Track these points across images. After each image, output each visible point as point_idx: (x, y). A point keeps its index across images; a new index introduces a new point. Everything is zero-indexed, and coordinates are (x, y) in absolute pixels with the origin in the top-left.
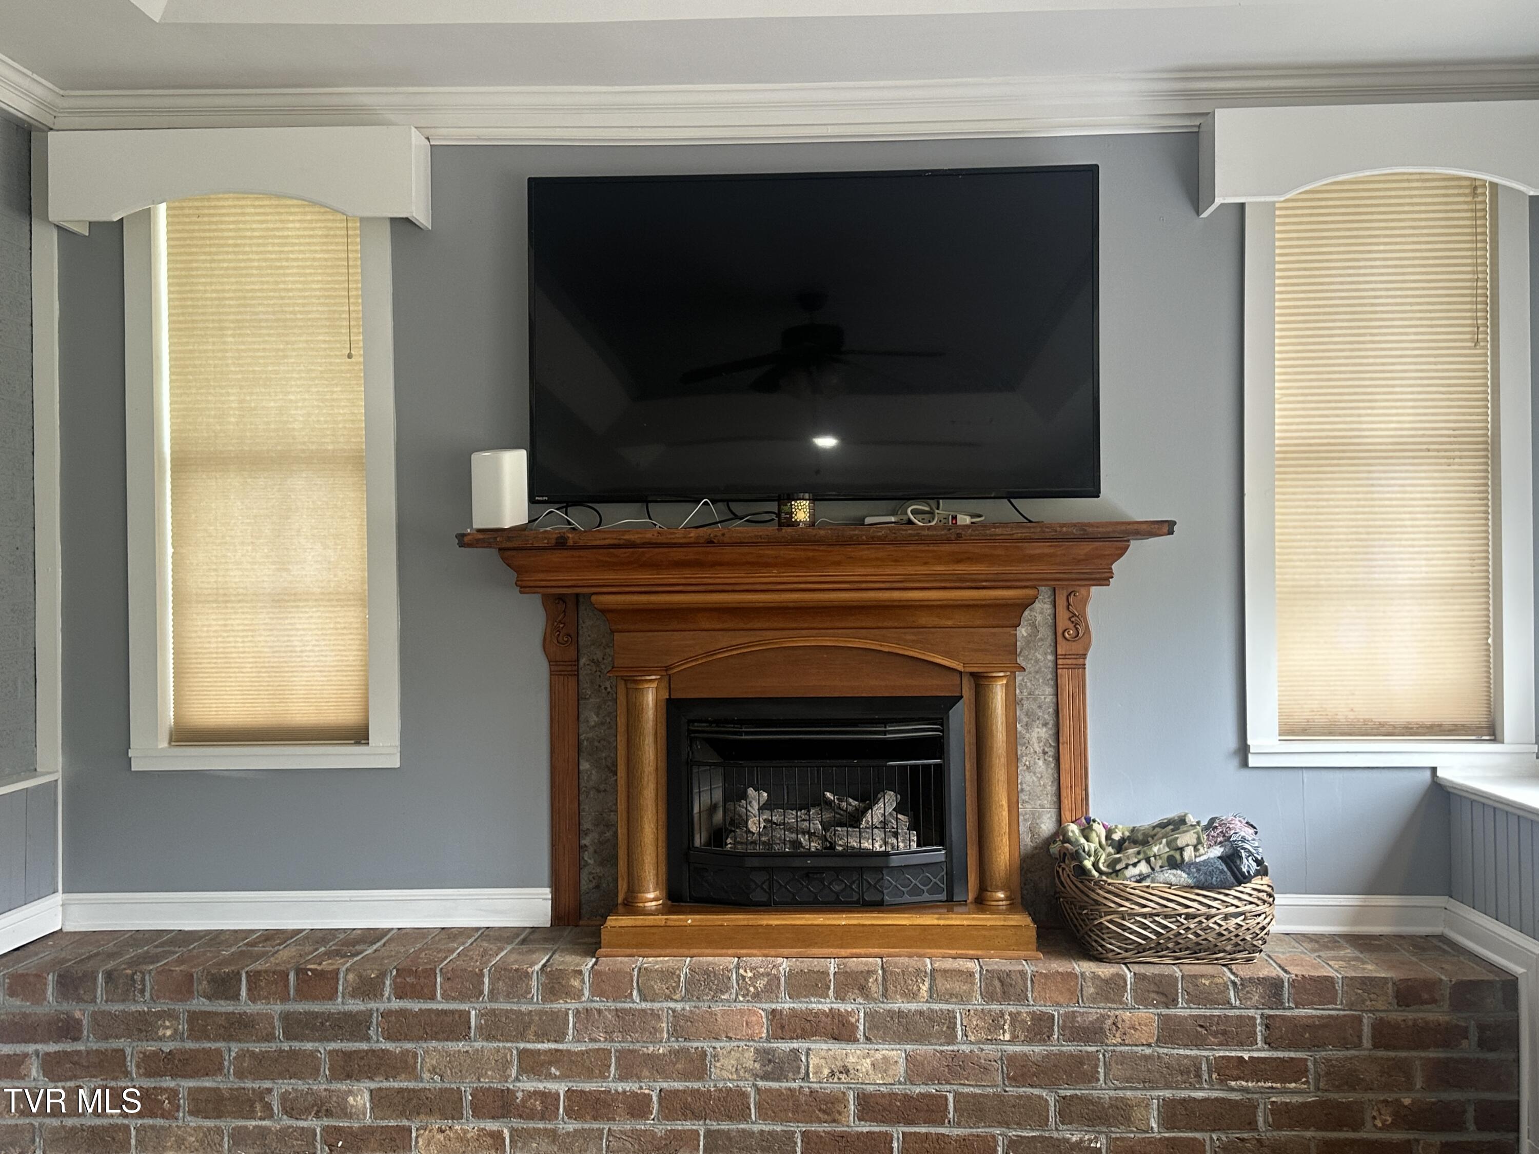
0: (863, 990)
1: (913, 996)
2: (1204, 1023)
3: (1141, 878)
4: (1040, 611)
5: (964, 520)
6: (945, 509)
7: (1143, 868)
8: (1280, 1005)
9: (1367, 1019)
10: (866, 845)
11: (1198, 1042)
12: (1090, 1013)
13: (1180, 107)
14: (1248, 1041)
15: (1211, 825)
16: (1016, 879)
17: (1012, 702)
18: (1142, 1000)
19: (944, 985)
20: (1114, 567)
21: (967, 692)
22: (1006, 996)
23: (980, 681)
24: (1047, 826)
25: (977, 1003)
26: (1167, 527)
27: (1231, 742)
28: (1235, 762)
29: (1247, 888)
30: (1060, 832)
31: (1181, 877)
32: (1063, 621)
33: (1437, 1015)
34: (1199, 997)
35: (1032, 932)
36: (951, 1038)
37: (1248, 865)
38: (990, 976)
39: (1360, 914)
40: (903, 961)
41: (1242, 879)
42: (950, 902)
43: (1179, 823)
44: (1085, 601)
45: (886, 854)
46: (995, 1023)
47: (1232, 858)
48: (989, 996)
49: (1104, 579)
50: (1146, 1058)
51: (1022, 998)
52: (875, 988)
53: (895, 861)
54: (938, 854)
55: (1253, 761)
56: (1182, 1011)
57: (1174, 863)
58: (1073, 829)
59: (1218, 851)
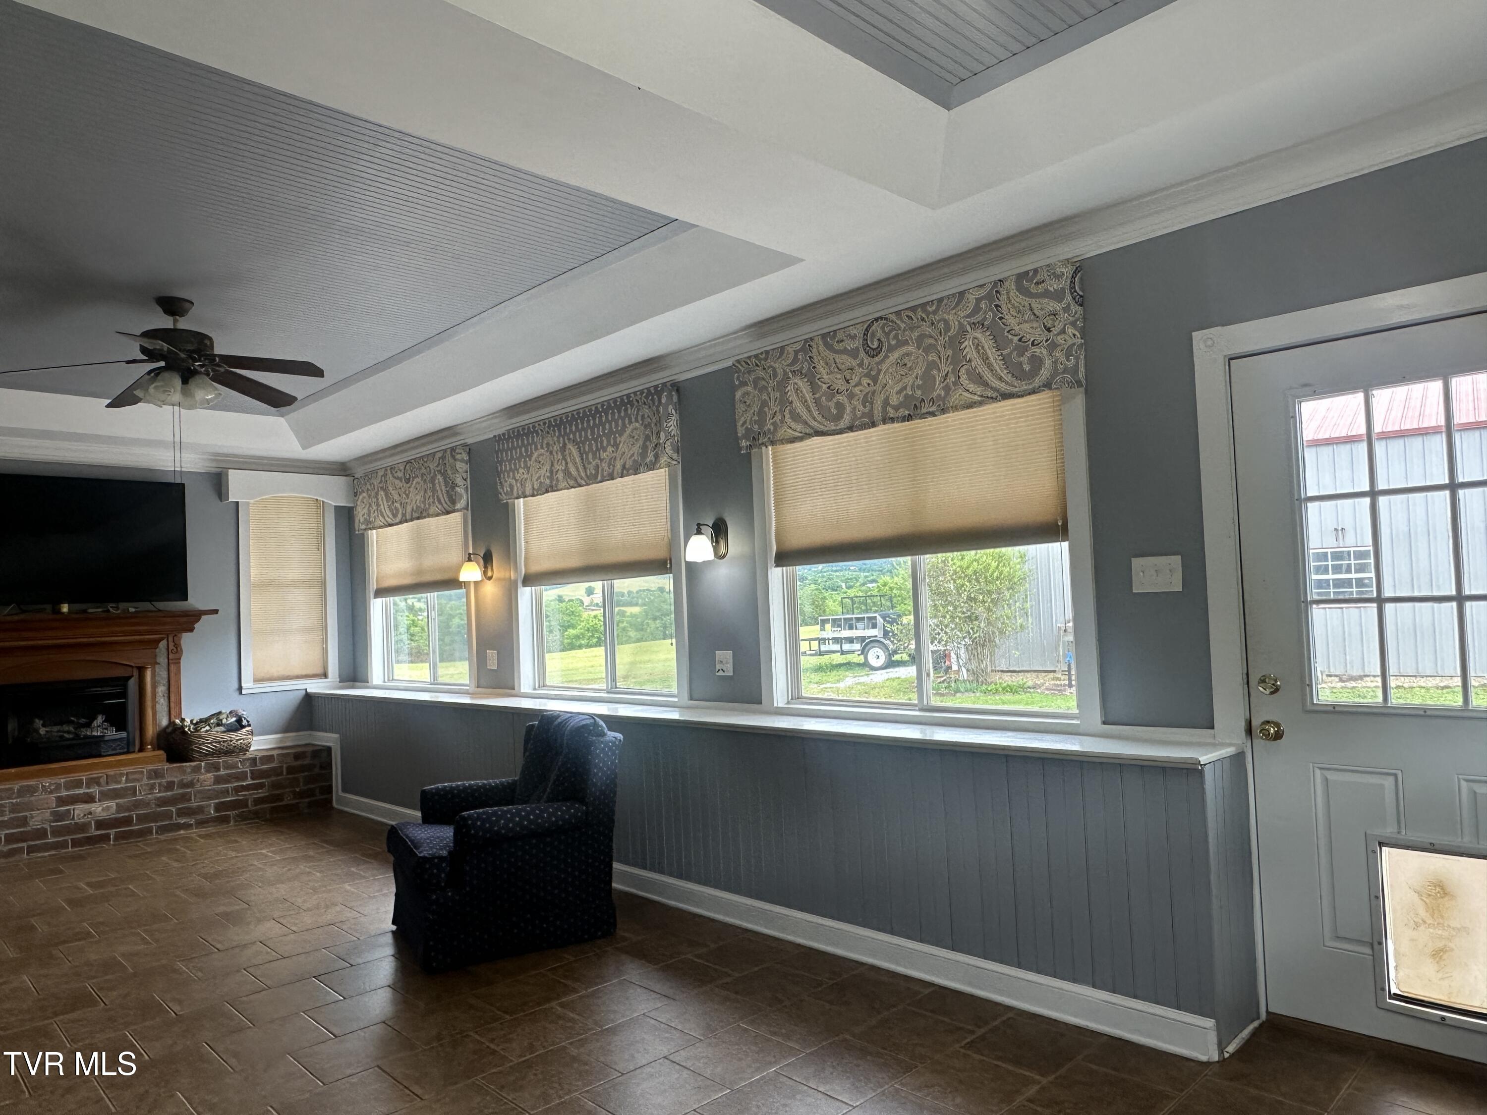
0: (99, 784)
1: (119, 782)
2: (229, 775)
3: (207, 731)
4: (163, 644)
5: (132, 610)
6: (123, 605)
7: (208, 728)
8: (256, 766)
9: (285, 766)
10: (95, 733)
11: (228, 782)
12: (188, 778)
13: (214, 464)
14: (245, 779)
15: (231, 712)
16: (155, 741)
17: (153, 675)
18: (208, 771)
19: (131, 777)
20: (196, 626)
21: (136, 673)
22: (157, 777)
23: (141, 670)
24: (164, 722)
25: (145, 781)
26: (216, 612)
27: (236, 686)
28: (237, 693)
29: (244, 730)
30: (171, 723)
31: (222, 728)
32: (171, 646)
33: (307, 761)
34: (227, 767)
35: (165, 756)
36: (135, 794)
37: (244, 722)
38: (149, 772)
39: (281, 740)
40: (111, 772)
41: (243, 727)
42: (128, 752)
43: (220, 713)
44: (180, 639)
45: (103, 736)
46: (152, 787)
47: (239, 720)
48: (149, 778)
49: (191, 630)
50: (209, 790)
51: (163, 777)
52: (103, 781)
53: (106, 738)
54: (124, 735)
55: (244, 692)
56: (222, 772)
57: (218, 725)
58: (178, 721)
59: (234, 719)
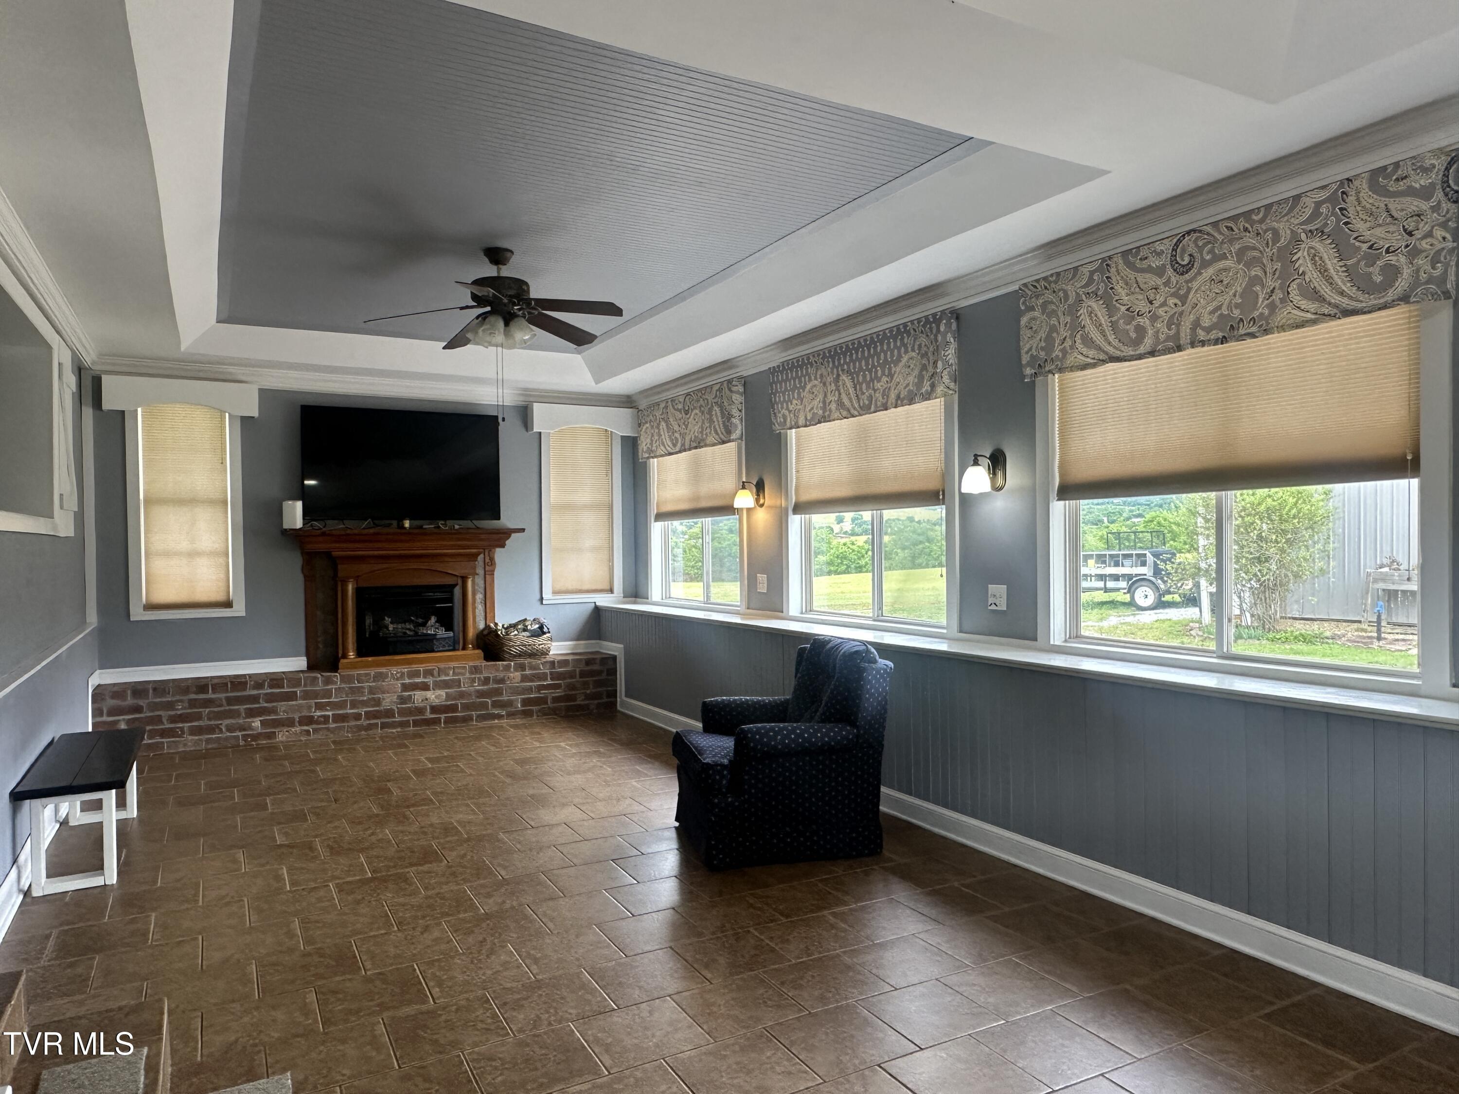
0: (433, 675)
1: (448, 675)
2: (533, 675)
3: (515, 635)
4: (481, 557)
5: (457, 527)
6: (450, 523)
7: (516, 632)
8: (554, 668)
9: (578, 670)
10: (429, 632)
11: (532, 681)
12: (501, 675)
13: (522, 398)
14: (546, 679)
15: (534, 620)
16: (475, 643)
17: (473, 584)
18: (516, 670)
19: (456, 670)
20: (507, 542)
21: (460, 582)
22: (476, 673)
23: (464, 579)
24: (482, 626)
25: (468, 675)
26: (523, 530)
27: (538, 597)
28: (539, 603)
29: (545, 636)
30: (487, 627)
31: (527, 634)
32: (487, 560)
33: (596, 667)
34: (532, 668)
35: (482, 655)
36: (459, 686)
37: (545, 630)
38: (471, 667)
39: (575, 646)
40: (442, 665)
41: (544, 633)
42: (454, 650)
43: (525, 620)
44: (494, 553)
45: (436, 635)
46: (473, 680)
47: (541, 627)
48: (471, 673)
49: (503, 546)
50: (517, 687)
51: (481, 673)
52: (436, 673)
53: (438, 637)
54: (451, 634)
55: (544, 602)
56: (528, 672)
57: (525, 630)
58: (492, 625)
59: (537, 626)
